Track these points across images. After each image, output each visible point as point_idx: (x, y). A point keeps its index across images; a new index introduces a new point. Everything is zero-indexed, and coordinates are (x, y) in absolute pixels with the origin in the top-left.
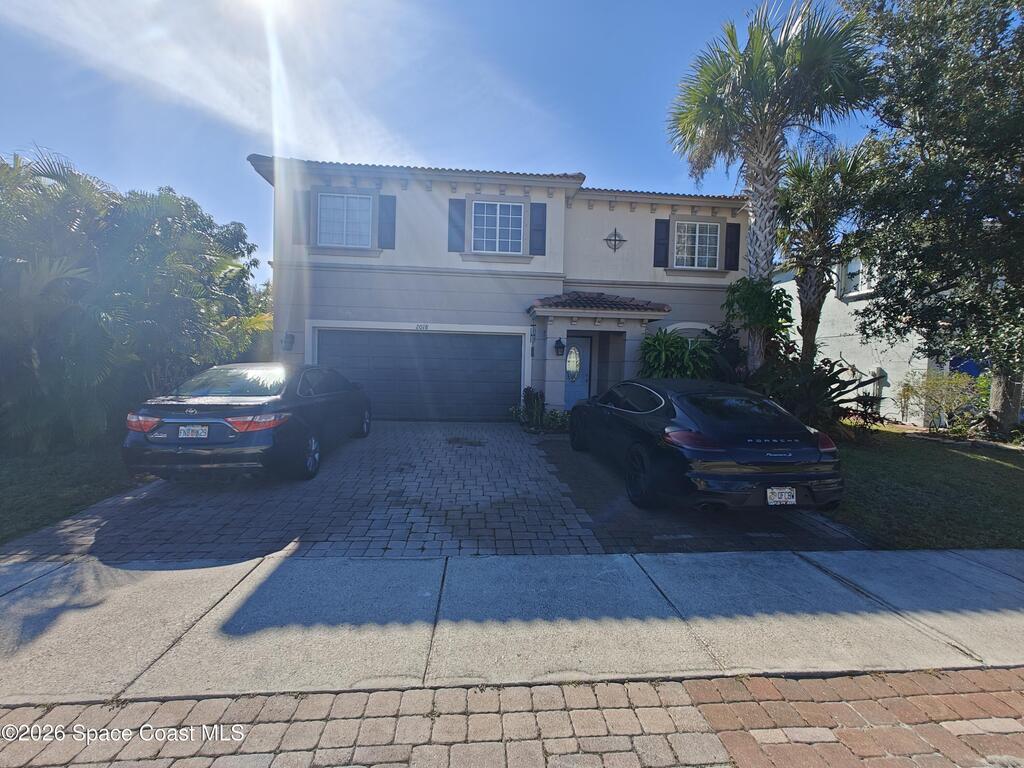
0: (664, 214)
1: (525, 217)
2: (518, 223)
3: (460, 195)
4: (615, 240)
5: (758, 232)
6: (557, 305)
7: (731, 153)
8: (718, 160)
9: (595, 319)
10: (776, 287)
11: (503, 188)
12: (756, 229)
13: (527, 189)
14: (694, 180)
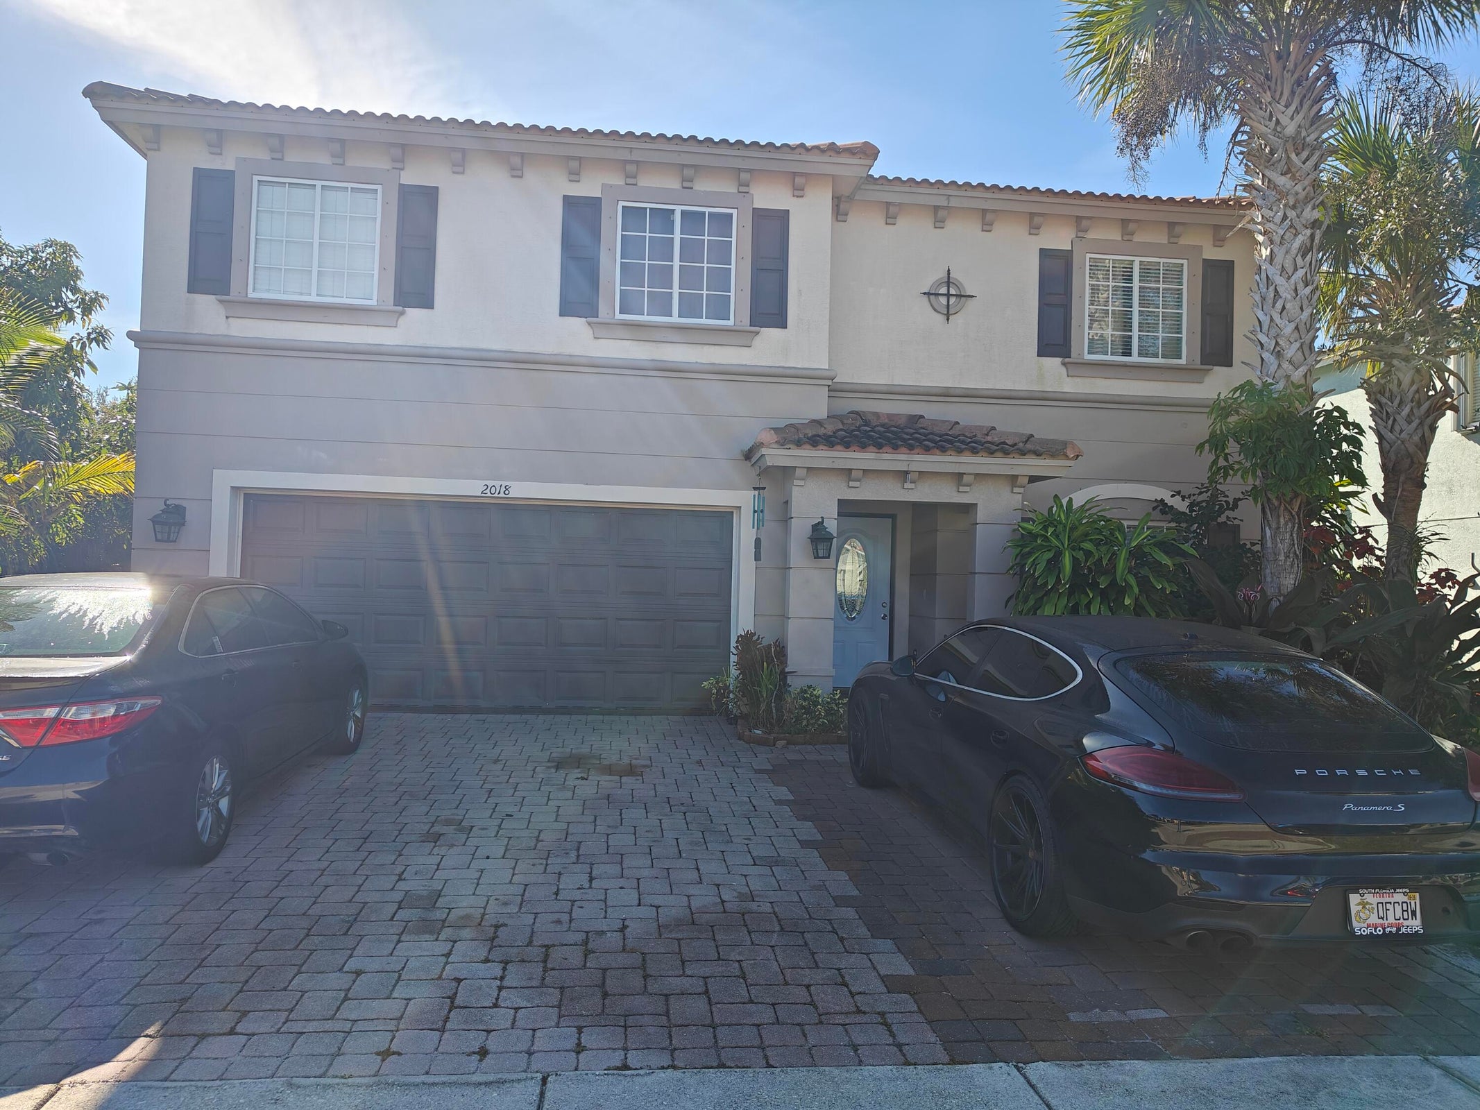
0: (1059, 238)
1: (740, 239)
2: (722, 252)
3: (588, 188)
4: (948, 295)
5: (1279, 280)
6: (814, 442)
7: (1211, 104)
8: (1181, 118)
9: (903, 475)
10: (1325, 403)
11: (688, 174)
12: (1273, 271)
13: (744, 176)
14: (1126, 161)
